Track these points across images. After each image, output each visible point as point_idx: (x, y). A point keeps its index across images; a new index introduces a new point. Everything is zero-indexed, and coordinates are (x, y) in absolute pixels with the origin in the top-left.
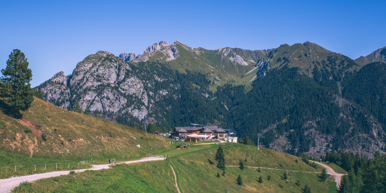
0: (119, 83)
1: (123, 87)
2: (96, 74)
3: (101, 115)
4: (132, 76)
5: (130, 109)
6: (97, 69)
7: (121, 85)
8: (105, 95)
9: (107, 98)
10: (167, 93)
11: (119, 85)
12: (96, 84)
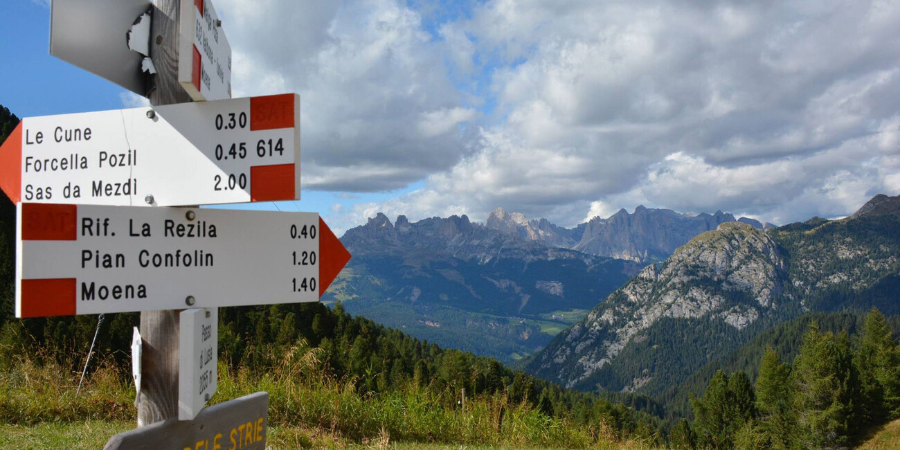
0: (728, 273)
1: (731, 280)
2: (693, 263)
5: (726, 313)
7: (729, 276)
8: (690, 294)
9: (692, 300)
10: (845, 278)
11: (727, 276)
12: (685, 279)
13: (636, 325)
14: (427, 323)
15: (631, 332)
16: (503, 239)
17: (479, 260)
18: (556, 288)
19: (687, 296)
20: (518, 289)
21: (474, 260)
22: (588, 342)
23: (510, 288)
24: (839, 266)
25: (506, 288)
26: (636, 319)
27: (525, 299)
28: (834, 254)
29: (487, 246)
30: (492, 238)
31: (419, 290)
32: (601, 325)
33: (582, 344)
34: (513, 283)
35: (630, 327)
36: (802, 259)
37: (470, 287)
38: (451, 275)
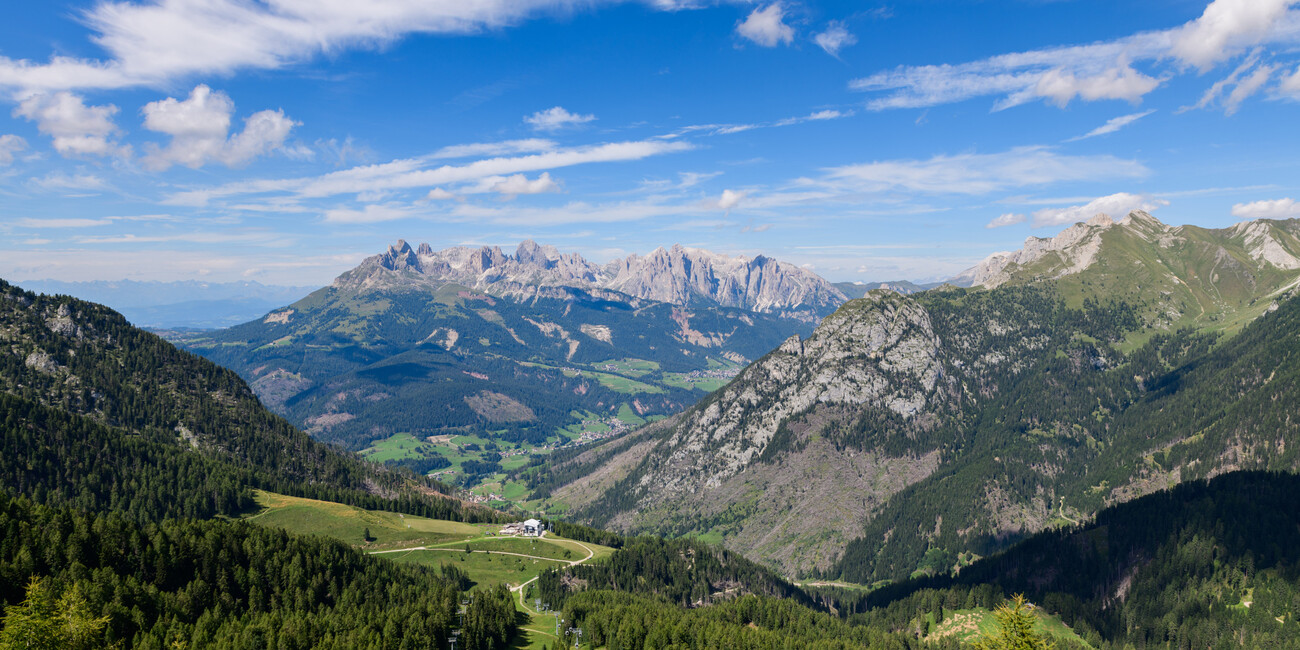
0: (886, 350)
1: (890, 358)
2: (846, 336)
3: (836, 408)
4: (914, 336)
5: (890, 397)
6: (852, 327)
7: (888, 353)
8: (849, 374)
9: (852, 380)
10: (1002, 358)
11: (885, 353)
12: (841, 355)
13: (784, 407)
14: (472, 374)
15: (781, 414)
16: (541, 275)
17: (515, 299)
18: (603, 333)
19: (845, 376)
20: (564, 334)
21: (509, 297)
22: (730, 426)
23: (556, 332)
24: (994, 343)
25: (552, 333)
26: (784, 400)
27: (574, 346)
28: (986, 329)
29: (524, 283)
30: (530, 274)
31: (457, 334)
32: (742, 406)
33: (722, 428)
34: (559, 327)
35: (777, 409)
36: (955, 334)
37: (512, 330)
38: (490, 316)
